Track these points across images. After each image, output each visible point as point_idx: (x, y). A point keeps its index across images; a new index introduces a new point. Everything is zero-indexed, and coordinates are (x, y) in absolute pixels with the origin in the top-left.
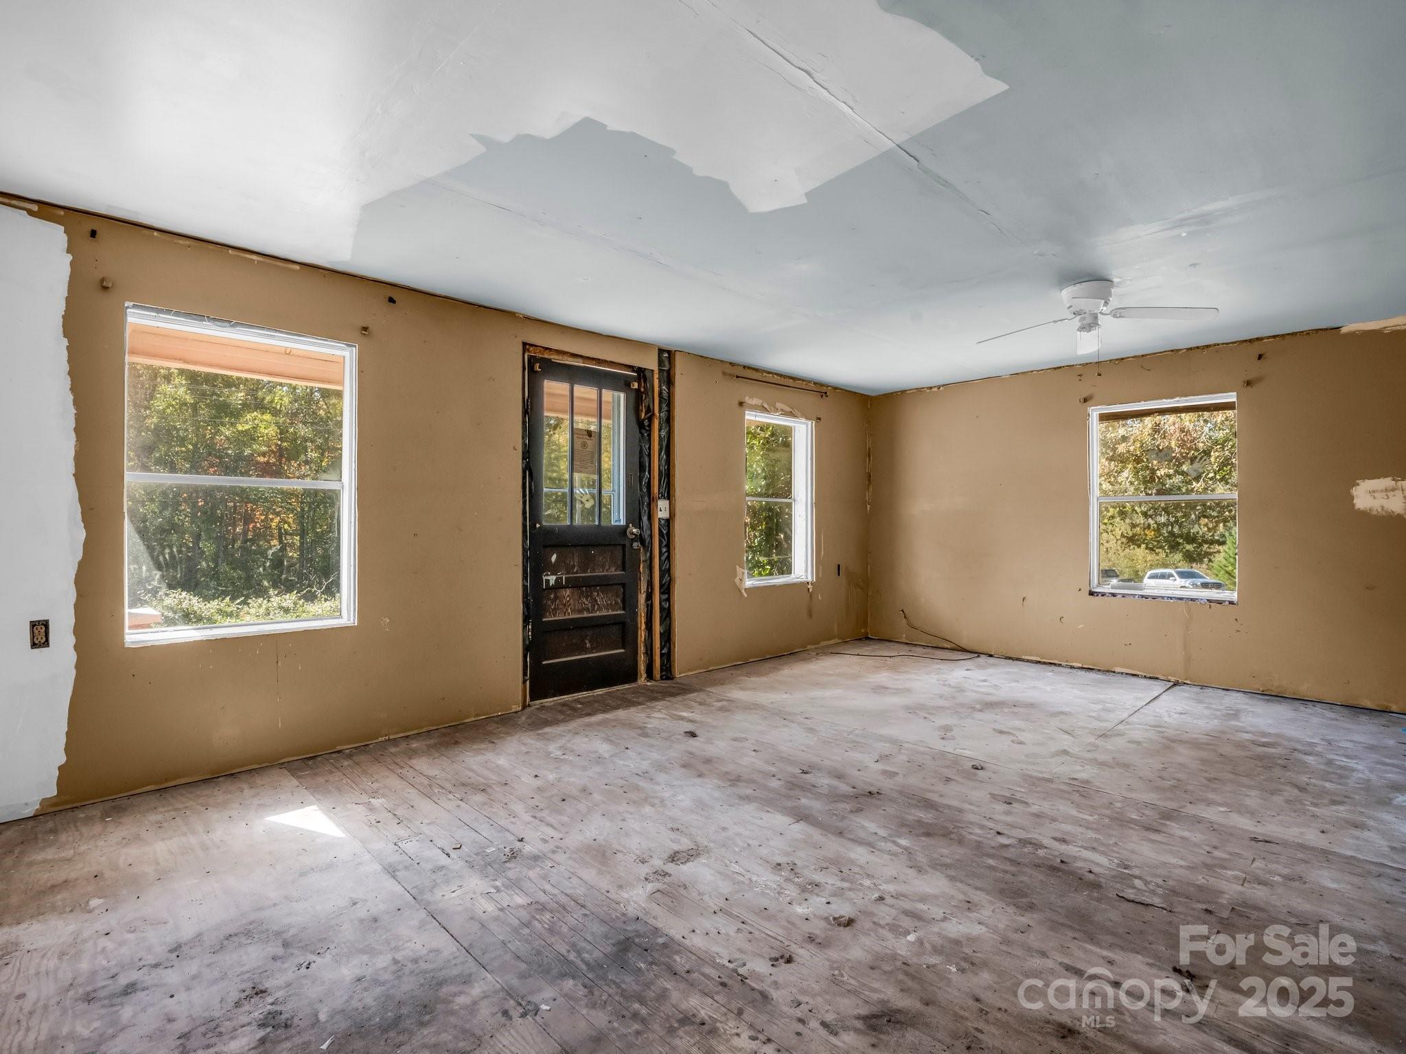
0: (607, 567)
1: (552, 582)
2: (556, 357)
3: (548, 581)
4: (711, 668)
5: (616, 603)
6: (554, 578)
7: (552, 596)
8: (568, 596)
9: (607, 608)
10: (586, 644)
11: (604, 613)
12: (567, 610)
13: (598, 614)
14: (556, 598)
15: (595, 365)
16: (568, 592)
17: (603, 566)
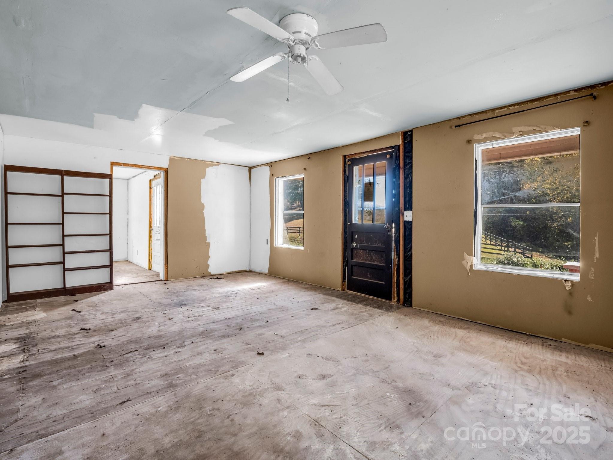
0: (377, 243)
1: (354, 246)
2: (357, 156)
3: (353, 245)
4: (439, 313)
5: (382, 260)
6: (355, 244)
7: (355, 252)
8: (361, 253)
9: (378, 261)
10: (368, 275)
11: (375, 263)
12: (361, 258)
13: (373, 263)
14: (357, 252)
15: (374, 153)
16: (361, 251)
17: (376, 242)
